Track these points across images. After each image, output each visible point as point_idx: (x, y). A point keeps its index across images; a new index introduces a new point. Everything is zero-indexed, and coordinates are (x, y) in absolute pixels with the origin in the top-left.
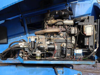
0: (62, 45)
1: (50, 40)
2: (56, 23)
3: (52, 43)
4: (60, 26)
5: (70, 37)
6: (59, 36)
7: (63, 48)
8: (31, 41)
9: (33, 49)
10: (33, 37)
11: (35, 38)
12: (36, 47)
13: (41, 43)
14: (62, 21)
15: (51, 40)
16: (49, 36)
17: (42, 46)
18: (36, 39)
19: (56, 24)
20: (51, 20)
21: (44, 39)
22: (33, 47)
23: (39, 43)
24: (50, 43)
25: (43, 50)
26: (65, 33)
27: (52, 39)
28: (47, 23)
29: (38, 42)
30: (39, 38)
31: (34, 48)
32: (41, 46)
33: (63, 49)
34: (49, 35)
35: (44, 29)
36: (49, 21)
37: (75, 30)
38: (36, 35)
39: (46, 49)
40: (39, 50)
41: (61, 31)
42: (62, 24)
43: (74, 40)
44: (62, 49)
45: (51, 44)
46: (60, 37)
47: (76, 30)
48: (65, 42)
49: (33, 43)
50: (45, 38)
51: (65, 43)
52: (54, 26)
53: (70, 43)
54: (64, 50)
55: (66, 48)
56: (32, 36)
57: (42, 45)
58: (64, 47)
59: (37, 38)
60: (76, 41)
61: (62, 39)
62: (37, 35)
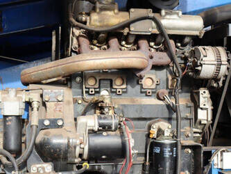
0: (154, 132)
1: (97, 106)
2: (128, 25)
3: (114, 122)
4: (143, 43)
5: (187, 92)
6: (138, 87)
7: (161, 145)
8: (5, 117)
9: (11, 157)
10: (12, 93)
11: (25, 97)
12: (30, 145)
13: (54, 124)
14: (153, 19)
15: (102, 108)
16: (92, 90)
17: (63, 141)
18: (28, 104)
19: (126, 31)
20: (102, 9)
21: (69, 103)
22: (13, 146)
23: (47, 123)
24: (102, 121)
25: (66, 158)
26: (163, 74)
27: (107, 101)
28: (85, 23)
29: (41, 122)
30: (46, 98)
31: (18, 153)
32: (55, 141)
33: (162, 152)
34: (91, 82)
35: (67, 56)
36: (95, 17)
37: (219, 60)
38: (26, 84)
39: (81, 155)
40: (46, 161)
41: (151, 63)
42: (156, 31)
43: (209, 106)
44: (158, 150)
45: (105, 128)
46: (144, 92)
47: (224, 58)
48: (167, 115)
49: (12, 124)
50: (75, 101)
51: (164, 119)
52: (114, 42)
53: (187, 119)
54: (167, 154)
55: (175, 145)
56: (6, 91)
57: (60, 136)
58: (167, 142)
59: (35, 97)
60: (214, 112)
61: (153, 101)
62: (31, 86)
